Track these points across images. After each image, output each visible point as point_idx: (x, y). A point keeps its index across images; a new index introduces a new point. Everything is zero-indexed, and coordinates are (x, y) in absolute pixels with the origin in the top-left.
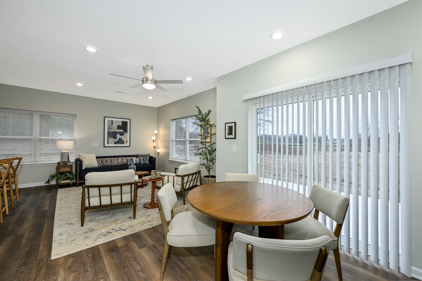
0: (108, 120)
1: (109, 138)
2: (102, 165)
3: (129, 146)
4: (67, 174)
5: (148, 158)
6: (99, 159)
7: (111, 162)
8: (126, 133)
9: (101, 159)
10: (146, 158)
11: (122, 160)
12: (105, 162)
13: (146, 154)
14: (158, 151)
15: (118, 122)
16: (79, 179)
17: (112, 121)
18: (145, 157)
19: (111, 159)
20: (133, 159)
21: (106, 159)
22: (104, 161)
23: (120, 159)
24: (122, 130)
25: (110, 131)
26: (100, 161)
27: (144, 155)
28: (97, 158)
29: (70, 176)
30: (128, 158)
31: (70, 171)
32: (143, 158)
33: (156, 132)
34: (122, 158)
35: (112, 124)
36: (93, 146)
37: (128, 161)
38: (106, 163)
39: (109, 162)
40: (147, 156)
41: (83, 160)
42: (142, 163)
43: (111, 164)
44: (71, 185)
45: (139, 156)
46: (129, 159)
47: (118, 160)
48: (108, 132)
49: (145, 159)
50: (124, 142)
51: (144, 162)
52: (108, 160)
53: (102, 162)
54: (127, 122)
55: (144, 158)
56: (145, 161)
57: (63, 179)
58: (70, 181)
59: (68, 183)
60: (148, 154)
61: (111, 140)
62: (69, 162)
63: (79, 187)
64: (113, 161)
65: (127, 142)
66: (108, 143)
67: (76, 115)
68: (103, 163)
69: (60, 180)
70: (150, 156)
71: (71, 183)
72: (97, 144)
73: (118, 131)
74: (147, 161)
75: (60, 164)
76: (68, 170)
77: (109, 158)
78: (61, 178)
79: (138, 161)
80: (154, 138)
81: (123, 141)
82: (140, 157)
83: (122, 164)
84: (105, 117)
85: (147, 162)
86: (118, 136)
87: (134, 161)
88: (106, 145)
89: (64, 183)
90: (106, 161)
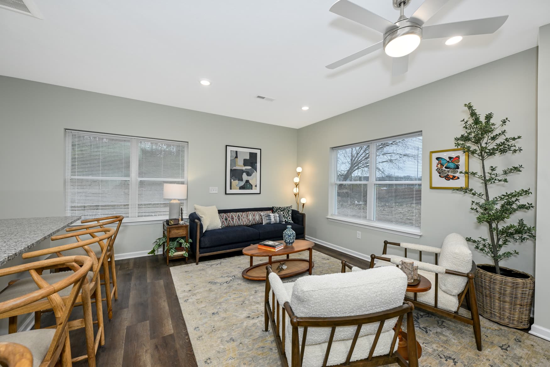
0: (231, 151)
1: (232, 180)
2: (226, 224)
3: (259, 193)
4: (181, 241)
5: (290, 213)
6: (222, 214)
7: (239, 220)
8: (255, 171)
9: (225, 215)
10: (288, 213)
11: (254, 216)
12: (230, 220)
13: (286, 206)
14: (303, 201)
15: (245, 154)
16: (199, 251)
17: (236, 152)
18: (286, 211)
19: (239, 215)
20: (270, 216)
21: (232, 215)
22: (229, 217)
23: (250, 215)
24: (249, 168)
25: (234, 168)
26: (224, 218)
27: (284, 209)
28: (220, 212)
29: (186, 245)
30: (262, 213)
31: (185, 235)
32: (283, 213)
33: (299, 169)
34: (254, 212)
35: (236, 157)
36: (210, 192)
37: (262, 218)
38: (232, 222)
39: (236, 219)
40: (289, 211)
41: (201, 217)
42: (284, 223)
43: (239, 223)
44: (187, 258)
45: (277, 210)
46: (264, 214)
47: (247, 217)
48: (231, 170)
49: (286, 215)
50: (252, 186)
51: (286, 220)
52: (234, 217)
53: (226, 219)
54: (256, 154)
55: (286, 213)
56: (287, 218)
57: (175, 248)
58: (184, 252)
59: (182, 256)
60: (290, 207)
61: (236, 183)
62: (182, 219)
63: (199, 263)
64: (241, 219)
65: (256, 186)
66: (231, 189)
67: (188, 142)
68: (228, 221)
69: (172, 251)
70: (293, 211)
71: (186, 256)
72: (217, 189)
73: (244, 168)
74: (290, 218)
75: (170, 224)
76: (183, 234)
77: (235, 213)
78: (171, 248)
79: (278, 218)
80: (297, 180)
81: (251, 184)
82: (279, 211)
83: (254, 223)
84: (226, 146)
85: (290, 220)
86: (245, 177)
87: (271, 218)
88: (229, 191)
89: (178, 256)
90: (233, 218)
